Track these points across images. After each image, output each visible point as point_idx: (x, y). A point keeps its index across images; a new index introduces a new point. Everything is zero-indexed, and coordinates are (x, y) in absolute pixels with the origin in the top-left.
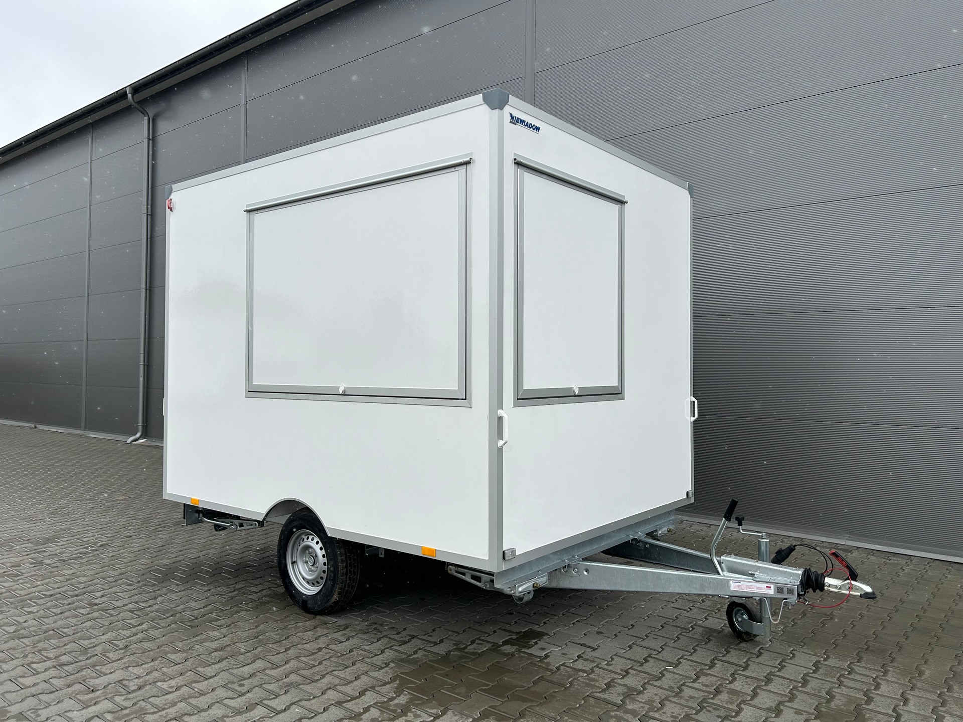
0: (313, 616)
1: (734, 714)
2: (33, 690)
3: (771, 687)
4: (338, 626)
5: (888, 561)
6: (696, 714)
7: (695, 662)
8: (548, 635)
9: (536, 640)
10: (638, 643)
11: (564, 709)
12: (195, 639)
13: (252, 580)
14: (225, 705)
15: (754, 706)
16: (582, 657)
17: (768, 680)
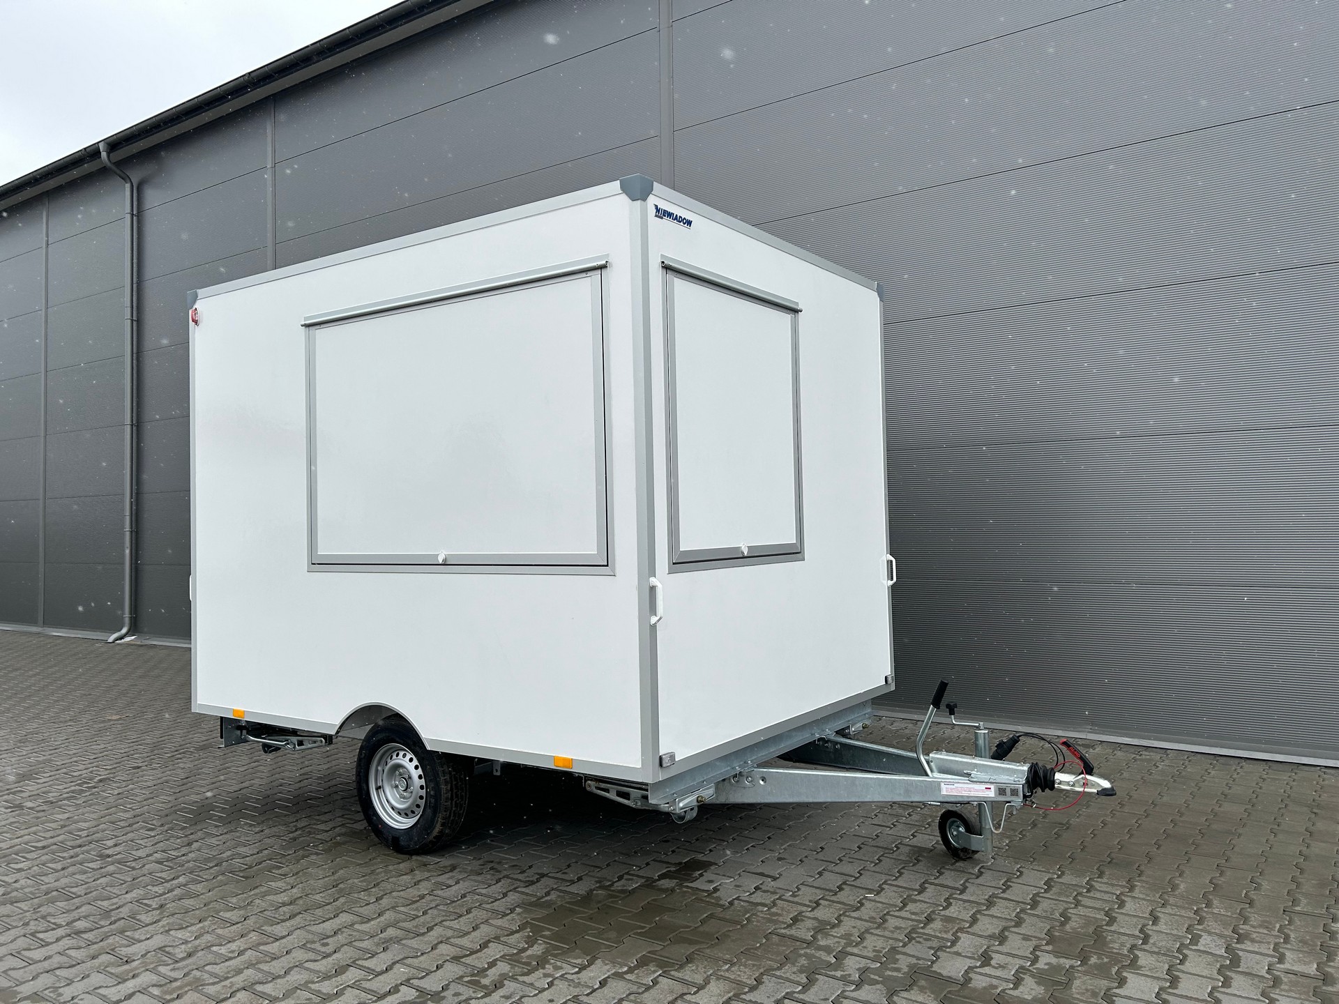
0: (408, 856)
1: (949, 944)
2: (46, 965)
3: (993, 911)
4: (442, 867)
5: (1138, 757)
6: (904, 946)
7: (901, 887)
8: (716, 864)
9: (701, 872)
10: (829, 868)
11: (742, 950)
12: (252, 893)
13: (318, 815)
14: (307, 969)
15: (973, 934)
16: (761, 889)
17: (990, 903)
